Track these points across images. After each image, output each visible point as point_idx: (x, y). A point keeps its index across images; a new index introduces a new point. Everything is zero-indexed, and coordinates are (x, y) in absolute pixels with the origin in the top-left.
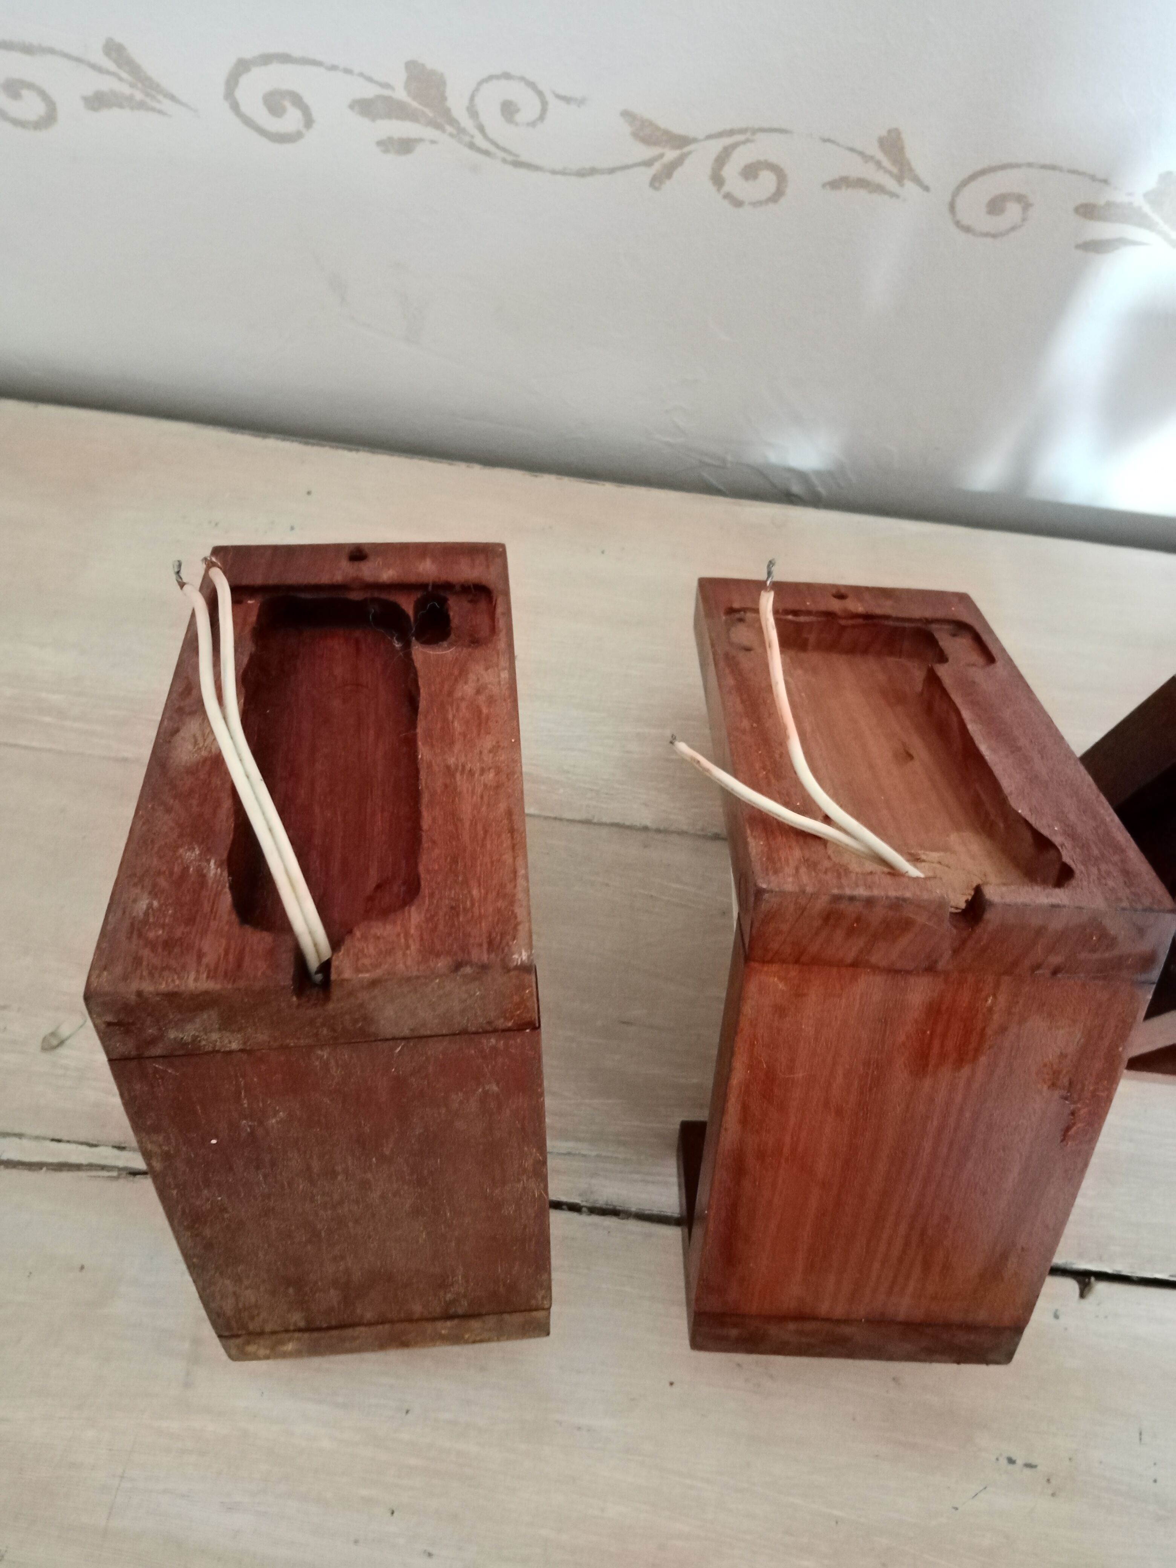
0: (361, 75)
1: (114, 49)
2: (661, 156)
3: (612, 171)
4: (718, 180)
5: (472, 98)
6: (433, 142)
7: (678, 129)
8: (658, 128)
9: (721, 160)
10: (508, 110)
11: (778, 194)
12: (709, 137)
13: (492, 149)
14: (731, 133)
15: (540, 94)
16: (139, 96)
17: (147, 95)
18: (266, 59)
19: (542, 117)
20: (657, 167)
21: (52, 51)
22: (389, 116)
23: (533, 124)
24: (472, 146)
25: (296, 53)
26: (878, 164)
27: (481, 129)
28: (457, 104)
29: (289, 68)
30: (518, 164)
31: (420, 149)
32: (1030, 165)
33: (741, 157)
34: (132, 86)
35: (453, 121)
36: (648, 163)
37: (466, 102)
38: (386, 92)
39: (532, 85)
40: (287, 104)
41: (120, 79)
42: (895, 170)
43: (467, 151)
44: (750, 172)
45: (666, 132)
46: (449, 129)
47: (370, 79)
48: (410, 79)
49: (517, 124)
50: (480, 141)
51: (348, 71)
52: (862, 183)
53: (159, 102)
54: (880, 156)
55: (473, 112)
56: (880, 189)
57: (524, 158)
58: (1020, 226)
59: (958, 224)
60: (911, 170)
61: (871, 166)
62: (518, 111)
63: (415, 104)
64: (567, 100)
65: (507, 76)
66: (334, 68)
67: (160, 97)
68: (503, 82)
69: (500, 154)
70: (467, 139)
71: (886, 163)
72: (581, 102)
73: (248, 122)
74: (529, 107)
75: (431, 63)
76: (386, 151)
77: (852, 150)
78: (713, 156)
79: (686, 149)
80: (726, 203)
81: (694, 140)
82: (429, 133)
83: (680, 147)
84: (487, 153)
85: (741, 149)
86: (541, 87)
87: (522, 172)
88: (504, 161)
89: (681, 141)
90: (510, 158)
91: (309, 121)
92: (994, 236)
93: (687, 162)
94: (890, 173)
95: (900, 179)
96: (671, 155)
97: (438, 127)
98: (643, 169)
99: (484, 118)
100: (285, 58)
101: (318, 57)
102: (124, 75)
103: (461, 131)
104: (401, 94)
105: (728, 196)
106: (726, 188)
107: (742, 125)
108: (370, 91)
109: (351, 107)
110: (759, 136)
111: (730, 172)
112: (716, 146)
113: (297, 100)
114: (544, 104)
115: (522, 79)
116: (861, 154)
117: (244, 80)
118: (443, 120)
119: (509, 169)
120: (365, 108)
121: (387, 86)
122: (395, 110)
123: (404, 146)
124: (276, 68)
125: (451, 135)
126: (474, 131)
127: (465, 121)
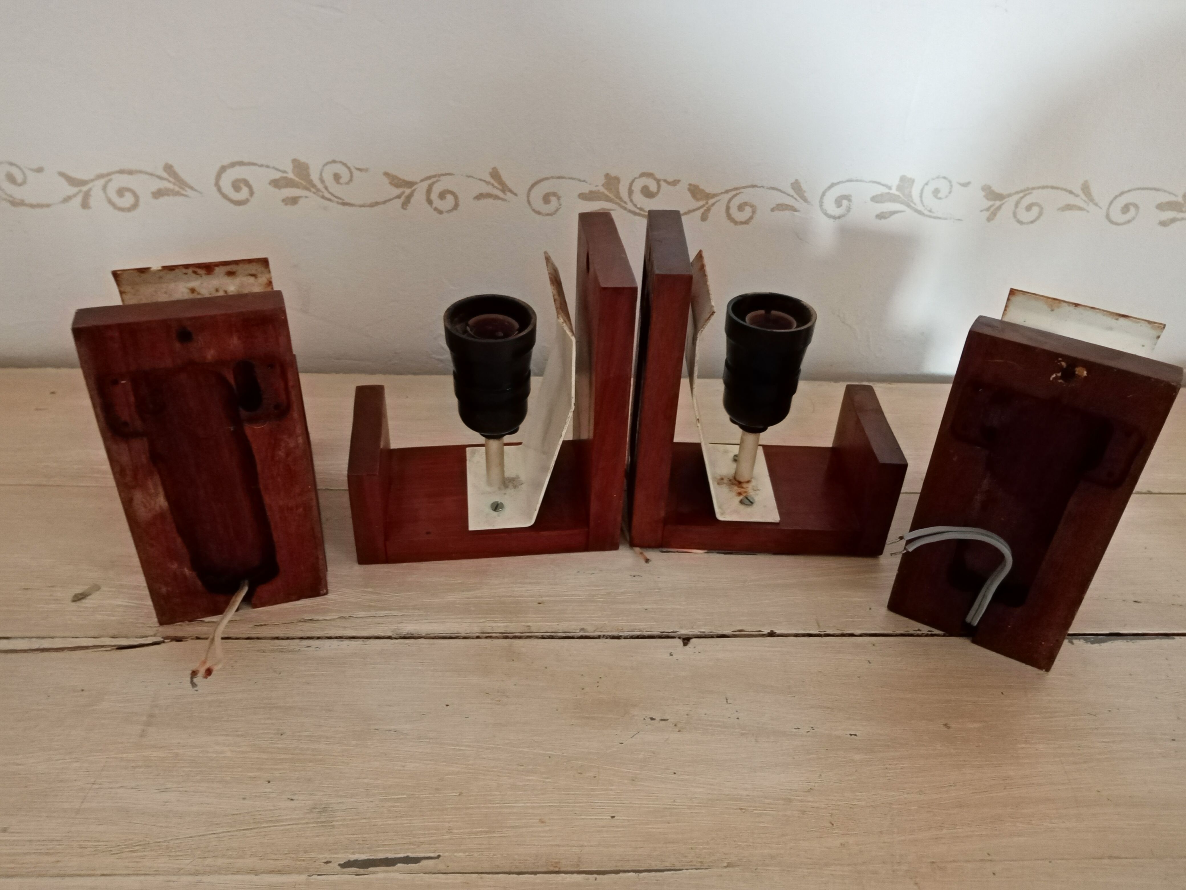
0: (274, 168)
1: (168, 168)
2: (403, 193)
3: (384, 202)
4: (430, 202)
5: (321, 174)
6: (306, 197)
7: (409, 178)
8: (400, 179)
9: (429, 191)
10: (337, 177)
11: (456, 206)
12: (422, 181)
13: (332, 198)
14: (429, 178)
15: (349, 168)
16: (177, 189)
17: (181, 188)
18: (233, 165)
19: (351, 180)
20: (403, 199)
21: (141, 172)
22: (286, 186)
23: (347, 183)
24: (323, 197)
25: (246, 160)
26: (493, 185)
27: (326, 188)
28: (315, 177)
29: (243, 168)
30: (344, 204)
31: (301, 202)
32: (552, 177)
33: (437, 189)
34: (174, 184)
35: (314, 186)
36: (399, 197)
37: (318, 176)
38: (285, 175)
39: (345, 164)
40: (242, 185)
41: (170, 182)
42: (500, 188)
43: (321, 200)
44: (442, 196)
45: (404, 181)
46: (313, 190)
47: (277, 170)
48: (295, 167)
49: (341, 184)
50: (327, 195)
51: (268, 167)
52: (489, 196)
53: (186, 191)
54: (492, 181)
55: (322, 181)
56: (497, 197)
57: (346, 201)
58: (560, 208)
59: (534, 210)
60: (507, 186)
61: (490, 186)
62: (341, 177)
63: (297, 179)
64: (360, 170)
65: (334, 162)
66: (261, 166)
67: (187, 189)
68: (333, 165)
69: (336, 200)
70: (321, 194)
71: (496, 184)
72: (366, 170)
73: (225, 196)
74: (345, 175)
75: (303, 159)
76: (286, 204)
77: (480, 180)
78: (425, 190)
79: (413, 188)
80: (436, 213)
81: (416, 183)
82: (304, 193)
83: (411, 187)
84: (329, 200)
85: (436, 185)
86: (349, 165)
87: (346, 208)
88: (338, 203)
89: (410, 184)
90: (340, 201)
91: (252, 193)
92: (551, 215)
93: (415, 194)
94: (498, 188)
95: (503, 191)
96: (408, 191)
97: (308, 189)
98: (397, 200)
99: (328, 184)
100: (241, 163)
101: (255, 160)
102: (171, 179)
103: (318, 190)
104: (291, 175)
105: (436, 209)
106: (434, 205)
107: (434, 173)
108: (278, 175)
109: (270, 184)
110: (442, 178)
111: (434, 196)
112: (425, 184)
113: (246, 183)
114: (351, 173)
115: (341, 162)
116: (484, 181)
117: (223, 176)
118: (310, 185)
119: (340, 207)
120: (276, 183)
121: (285, 172)
122: (289, 183)
123: (293, 201)
124: (237, 169)
125: (314, 193)
126: (323, 190)
127: (320, 186)
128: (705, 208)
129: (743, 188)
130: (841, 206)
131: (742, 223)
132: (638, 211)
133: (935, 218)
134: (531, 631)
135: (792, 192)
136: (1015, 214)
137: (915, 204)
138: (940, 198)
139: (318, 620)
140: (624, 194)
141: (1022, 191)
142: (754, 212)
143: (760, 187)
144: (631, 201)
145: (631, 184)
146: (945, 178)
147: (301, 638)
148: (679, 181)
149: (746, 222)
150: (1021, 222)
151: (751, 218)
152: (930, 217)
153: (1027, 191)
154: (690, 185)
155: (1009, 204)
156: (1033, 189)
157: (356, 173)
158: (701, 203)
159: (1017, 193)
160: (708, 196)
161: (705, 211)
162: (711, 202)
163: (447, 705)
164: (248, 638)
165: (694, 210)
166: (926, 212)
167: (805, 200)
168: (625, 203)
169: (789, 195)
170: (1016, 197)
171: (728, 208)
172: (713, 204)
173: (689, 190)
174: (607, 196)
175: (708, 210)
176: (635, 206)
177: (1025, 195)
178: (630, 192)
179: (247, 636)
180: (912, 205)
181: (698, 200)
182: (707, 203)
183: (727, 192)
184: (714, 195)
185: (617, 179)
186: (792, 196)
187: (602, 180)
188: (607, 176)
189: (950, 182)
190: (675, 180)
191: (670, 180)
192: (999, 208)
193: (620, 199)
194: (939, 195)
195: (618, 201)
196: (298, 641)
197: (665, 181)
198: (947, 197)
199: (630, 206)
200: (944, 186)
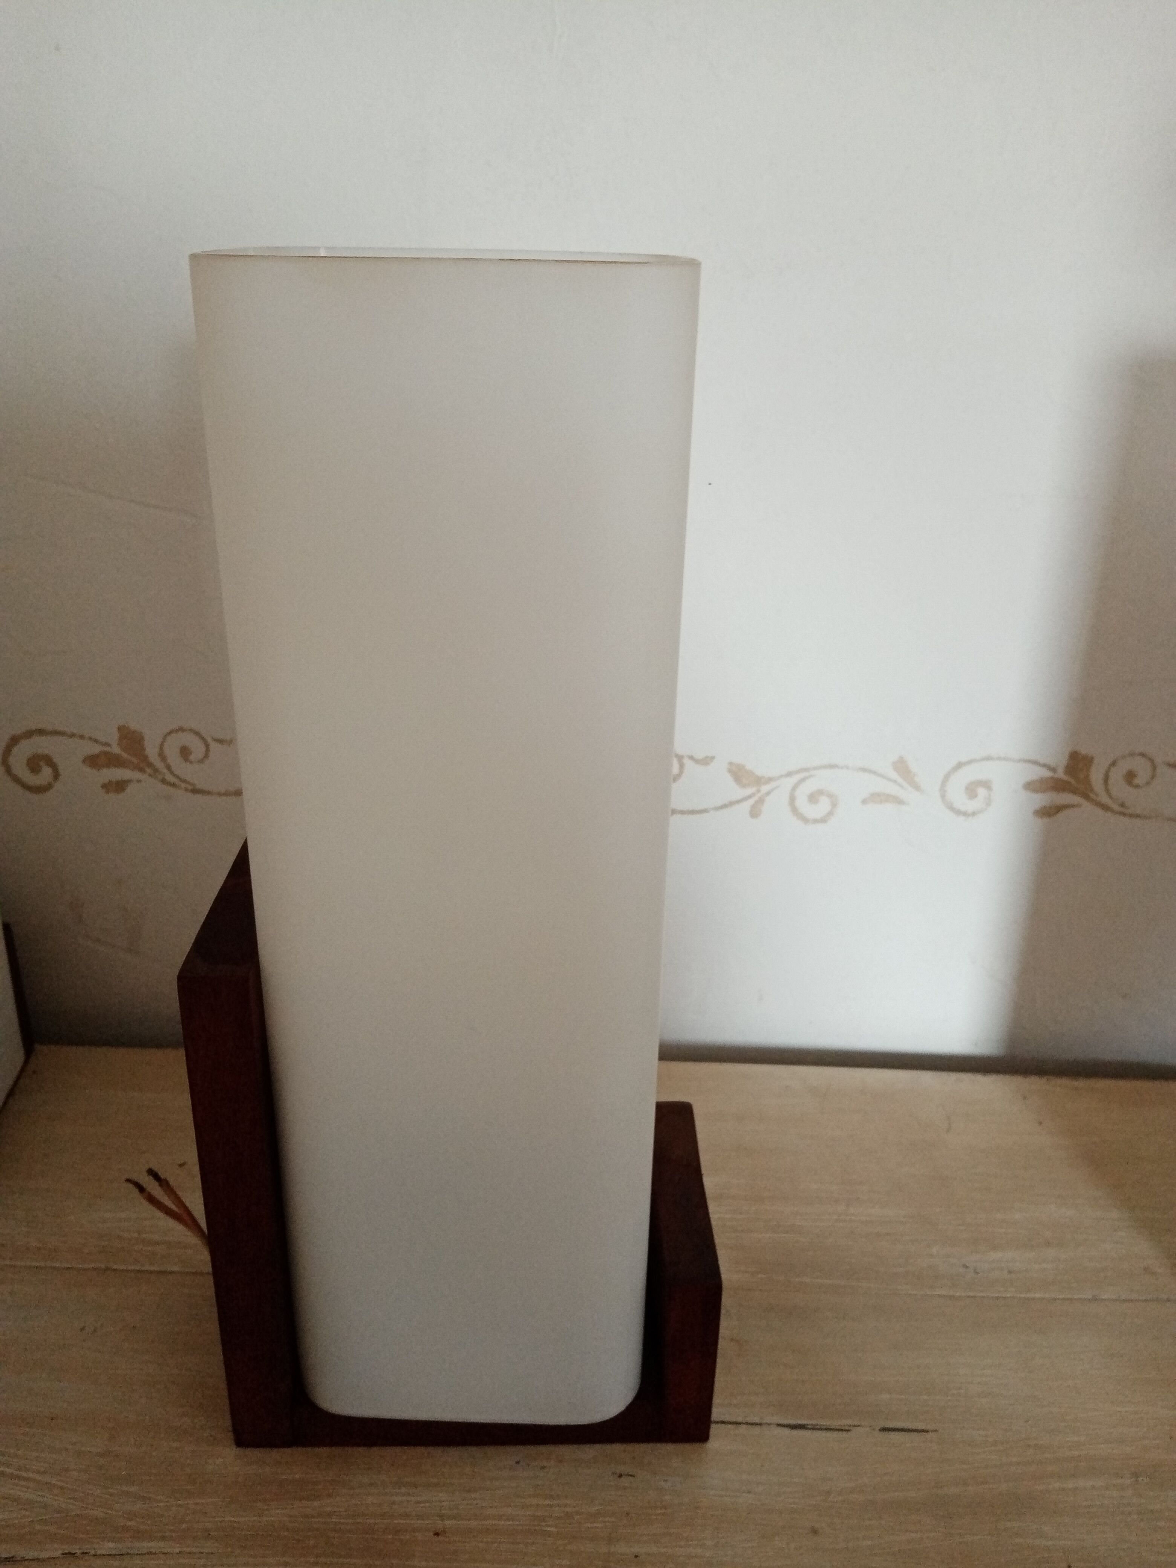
0: (90, 738)
5: (161, 747)
6: (139, 781)
10: (185, 752)
13: (178, 782)
15: (203, 738)
18: (29, 734)
19: (206, 756)
22: (108, 765)
23: (201, 761)
24: (164, 781)
25: (49, 727)
27: (169, 767)
28: (151, 752)
29: (45, 739)
30: (195, 791)
31: (130, 789)
35: (150, 765)
37: (157, 750)
38: (107, 749)
39: (197, 733)
40: (42, 763)
43: (160, 786)
46: (149, 770)
47: (96, 741)
48: (121, 739)
49: (191, 762)
50: (170, 778)
51: (82, 737)
55: (162, 757)
57: (199, 786)
62: (191, 753)
63: (125, 755)
64: (220, 741)
65: (182, 729)
66: (73, 735)
68: (180, 734)
69: (183, 785)
70: (160, 777)
72: (229, 742)
73: (17, 780)
74: (198, 749)
75: (133, 726)
76: (107, 792)
82: (137, 775)
84: (173, 785)
86: (203, 734)
87: (199, 797)
88: (186, 790)
90: (190, 787)
91: (56, 775)
97: (142, 770)
99: (171, 762)
100: (41, 732)
101: (61, 728)
103: (156, 771)
104: (116, 750)
108: (97, 749)
109: (84, 761)
113: (49, 761)
114: (207, 746)
115: (191, 730)
117: (15, 750)
118: (143, 764)
119: (190, 795)
120: (93, 761)
121: (107, 744)
122: (113, 761)
123: (119, 786)
124: (37, 739)
125: (150, 775)
126: (165, 771)
127: (159, 764)
128: (756, 798)
129: (815, 768)
130: (976, 796)
131: (816, 821)
133: (1131, 816)
135: (894, 775)
137: (1097, 795)
138: (1137, 786)
142: (834, 805)
143: (842, 768)
146: (1143, 755)
148: (713, 758)
149: (823, 820)
151: (830, 813)
152: (1124, 814)
154: (731, 764)
157: (213, 746)
158: (749, 791)
160: (759, 781)
161: (757, 802)
162: (765, 789)
165: (738, 802)
166: (1116, 807)
167: (917, 787)
169: (889, 780)
171: (792, 799)
172: (768, 793)
173: (730, 771)
175: (761, 801)
180: (1092, 795)
181: (744, 786)
182: (759, 791)
183: (789, 774)
184: (770, 780)
186: (895, 782)
189: (1152, 761)
190: (707, 757)
191: (700, 756)
194: (1136, 781)
197: (691, 758)
198: (1148, 783)
200: (1142, 768)
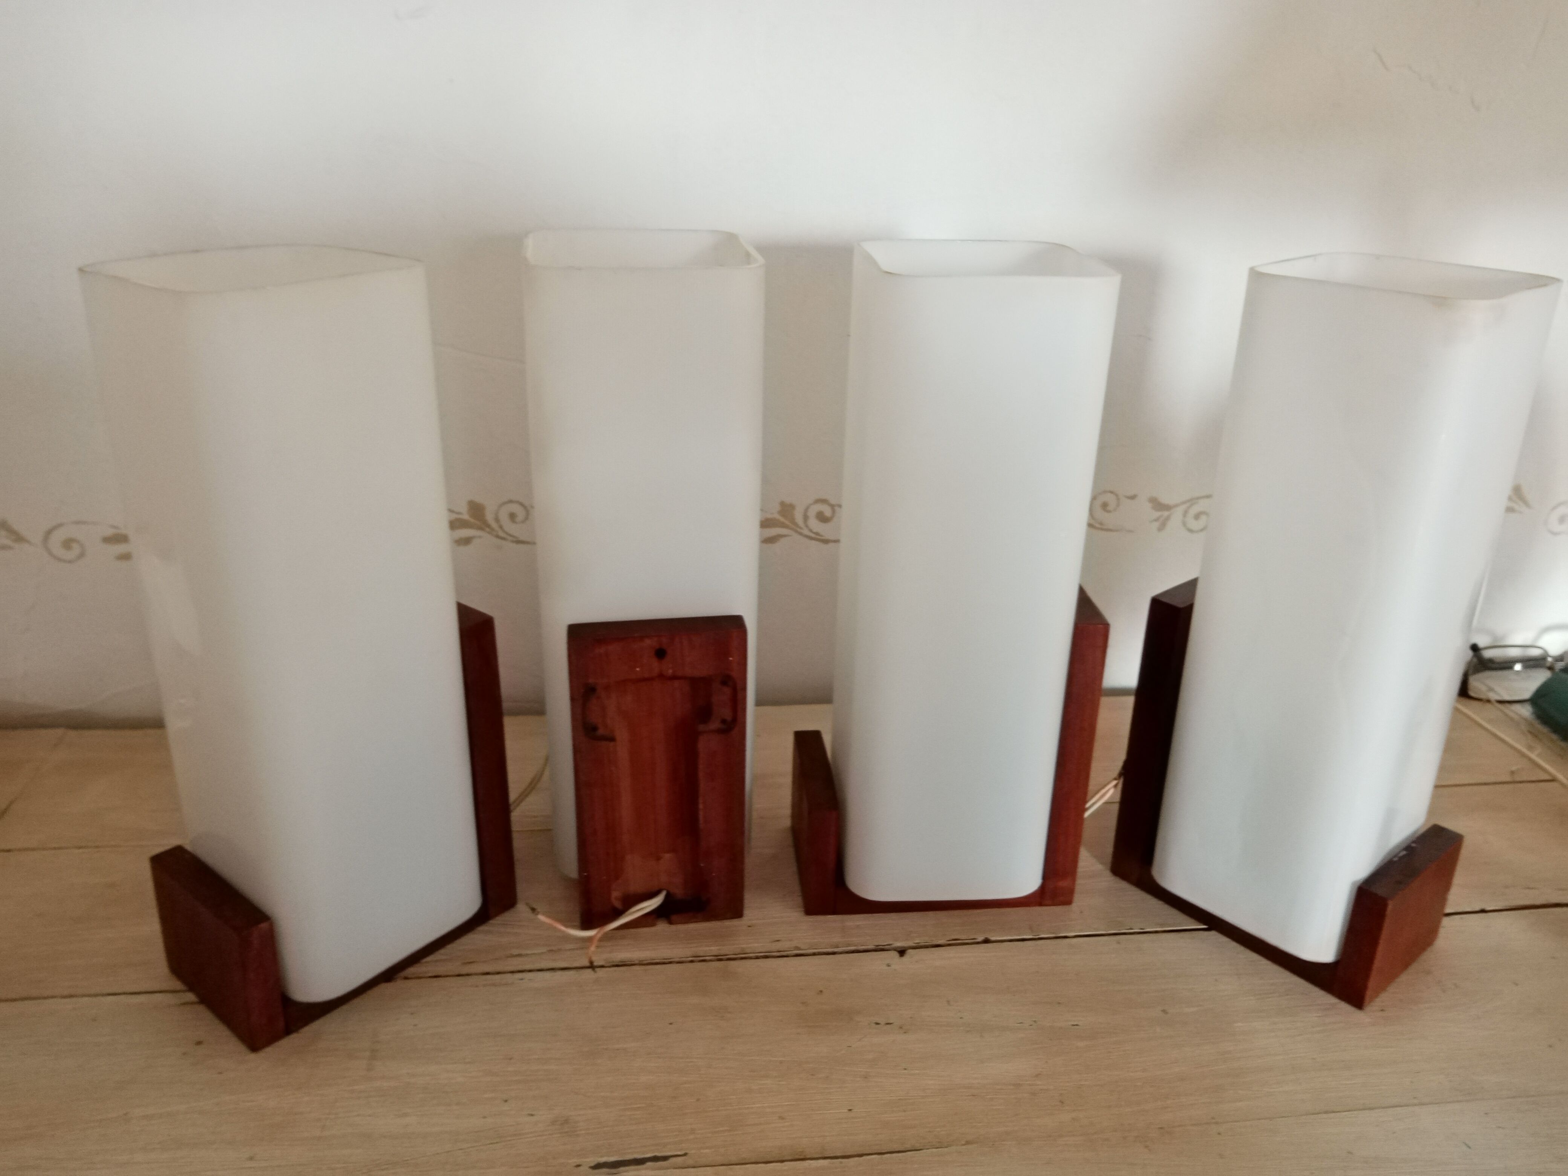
5: (497, 514)
6: (480, 537)
10: (512, 516)
13: (507, 536)
15: (525, 507)
19: (527, 518)
22: (461, 527)
23: (523, 522)
24: (498, 537)
27: (501, 527)
28: (490, 517)
30: (519, 542)
31: (474, 541)
35: (489, 526)
37: (494, 516)
38: (461, 517)
39: (521, 504)
43: (495, 539)
46: (488, 529)
47: (454, 511)
48: (470, 509)
49: (516, 523)
50: (501, 534)
55: (497, 520)
57: (522, 538)
62: (516, 517)
63: (472, 520)
65: (511, 501)
68: (510, 504)
69: (510, 538)
70: (495, 533)
74: (520, 513)
75: (479, 500)
76: (459, 545)
82: (478, 533)
84: (504, 539)
86: (525, 504)
87: (520, 545)
88: (513, 542)
90: (515, 540)
97: (482, 529)
99: (502, 523)
103: (493, 530)
104: (466, 517)
108: (454, 517)
115: (517, 502)
118: (483, 525)
119: (514, 545)
121: (462, 513)
122: (464, 524)
123: (467, 541)
125: (489, 533)
126: (498, 529)
127: (494, 525)
132: (813, 535)
133: (1107, 530)
134: (745, 952)
136: (1184, 524)
138: (1110, 511)
139: (527, 955)
140: (799, 519)
141: (1188, 501)
144: (807, 526)
145: (806, 510)
146: (1112, 492)
147: (512, 972)
150: (1191, 531)
152: (1102, 529)
153: (1192, 501)
155: (1177, 514)
156: (1198, 498)
157: (531, 511)
159: (1184, 503)
163: (671, 1024)
164: (459, 975)
166: (1098, 525)
168: (801, 528)
170: (1184, 507)
174: (783, 523)
176: (811, 531)
177: (1192, 505)
178: (806, 518)
179: (457, 973)
185: (792, 507)
187: (778, 508)
188: (782, 504)
189: (1117, 495)
192: (1168, 518)
193: (796, 524)
194: (1110, 508)
195: (793, 526)
196: (509, 975)
197: (840, 506)
198: (1116, 509)
199: (806, 532)
200: (1110, 499)
